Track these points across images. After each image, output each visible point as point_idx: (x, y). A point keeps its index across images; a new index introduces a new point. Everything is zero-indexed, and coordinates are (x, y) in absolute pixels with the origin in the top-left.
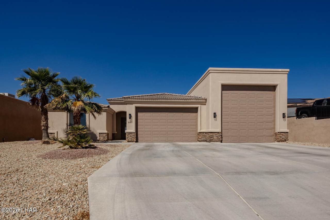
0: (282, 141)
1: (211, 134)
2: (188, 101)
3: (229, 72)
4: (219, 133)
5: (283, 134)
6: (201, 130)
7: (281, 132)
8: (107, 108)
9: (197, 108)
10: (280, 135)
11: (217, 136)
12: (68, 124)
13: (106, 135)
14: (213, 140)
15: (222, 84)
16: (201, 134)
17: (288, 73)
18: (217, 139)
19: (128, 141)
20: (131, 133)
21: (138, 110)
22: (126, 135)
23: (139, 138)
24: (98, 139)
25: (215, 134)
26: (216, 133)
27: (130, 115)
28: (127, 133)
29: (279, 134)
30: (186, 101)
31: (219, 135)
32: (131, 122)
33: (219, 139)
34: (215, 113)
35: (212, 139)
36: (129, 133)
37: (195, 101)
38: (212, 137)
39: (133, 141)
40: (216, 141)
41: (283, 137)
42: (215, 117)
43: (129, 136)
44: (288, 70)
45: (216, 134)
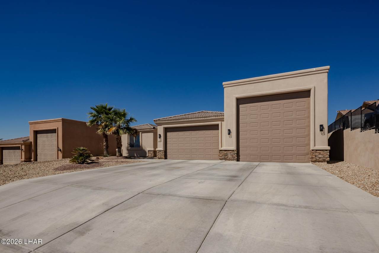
0: (319, 161)
1: (226, 152)
2: (207, 118)
3: (244, 84)
4: (234, 150)
5: (321, 152)
6: (222, 147)
7: (316, 150)
8: (153, 130)
9: (218, 125)
10: (316, 154)
11: (231, 154)
12: (129, 143)
13: (153, 152)
14: (228, 159)
15: (236, 98)
16: (222, 151)
17: (328, 71)
18: (232, 157)
19: (159, 158)
20: (160, 151)
21: (166, 130)
22: (157, 153)
23: (168, 155)
24: (147, 155)
25: (229, 152)
26: (230, 150)
27: (160, 135)
28: (157, 151)
29: (314, 152)
30: (205, 118)
31: (233, 153)
32: (160, 141)
33: (234, 157)
34: (229, 130)
35: (226, 157)
36: (159, 151)
37: (214, 118)
38: (226, 155)
39: (162, 158)
40: (232, 160)
41: (320, 156)
42: (229, 134)
43: (159, 153)
44: (328, 67)
45: (231, 152)
